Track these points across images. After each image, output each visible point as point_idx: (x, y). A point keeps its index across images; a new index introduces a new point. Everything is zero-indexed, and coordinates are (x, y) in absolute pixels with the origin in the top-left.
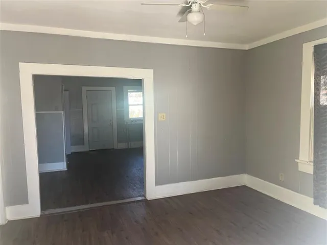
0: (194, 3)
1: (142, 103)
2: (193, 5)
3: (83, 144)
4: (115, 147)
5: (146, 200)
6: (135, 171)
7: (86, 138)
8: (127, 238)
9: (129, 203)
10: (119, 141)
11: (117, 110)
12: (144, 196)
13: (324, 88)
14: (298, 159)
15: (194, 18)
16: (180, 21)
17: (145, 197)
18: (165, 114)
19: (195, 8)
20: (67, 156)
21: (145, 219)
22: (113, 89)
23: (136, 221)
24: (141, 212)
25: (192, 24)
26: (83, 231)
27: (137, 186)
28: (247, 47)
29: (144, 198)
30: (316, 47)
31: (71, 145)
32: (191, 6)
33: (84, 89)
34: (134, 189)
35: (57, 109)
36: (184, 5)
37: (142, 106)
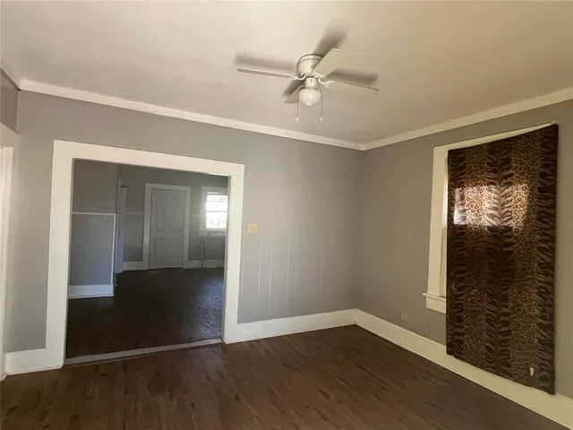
0: (309, 77)
1: (226, 210)
2: (309, 80)
3: (141, 260)
4: (185, 267)
5: (223, 345)
6: (209, 300)
7: (146, 251)
8: (192, 405)
9: (198, 347)
10: (191, 258)
11: (191, 218)
12: (221, 338)
13: (460, 203)
14: (426, 292)
15: (309, 96)
16: (286, 102)
17: (222, 340)
18: (255, 225)
19: (310, 83)
20: (116, 276)
21: (220, 373)
22: (188, 189)
23: (208, 378)
24: (215, 363)
25: (306, 105)
26: (126, 393)
27: (211, 322)
28: (363, 147)
29: (220, 341)
30: (451, 153)
31: (124, 261)
32: (305, 80)
33: (149, 186)
34: (207, 327)
35: (107, 210)
36: (296, 78)
37: (226, 214)
